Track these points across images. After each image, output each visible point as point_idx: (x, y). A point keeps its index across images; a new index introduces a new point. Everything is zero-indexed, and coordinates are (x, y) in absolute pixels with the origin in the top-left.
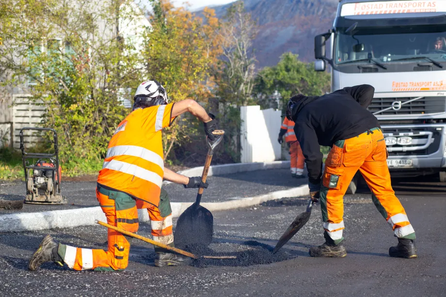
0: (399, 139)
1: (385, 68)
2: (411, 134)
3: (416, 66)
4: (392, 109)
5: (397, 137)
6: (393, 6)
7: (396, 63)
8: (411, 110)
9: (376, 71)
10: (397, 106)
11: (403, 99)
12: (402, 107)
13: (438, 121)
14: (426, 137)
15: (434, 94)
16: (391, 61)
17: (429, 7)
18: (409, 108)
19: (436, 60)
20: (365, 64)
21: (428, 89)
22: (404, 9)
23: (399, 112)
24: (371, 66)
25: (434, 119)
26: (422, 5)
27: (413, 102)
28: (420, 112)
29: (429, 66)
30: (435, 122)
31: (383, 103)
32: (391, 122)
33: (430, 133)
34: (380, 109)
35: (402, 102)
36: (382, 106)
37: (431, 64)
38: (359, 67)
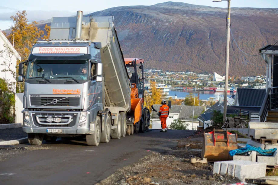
0: (54, 119)
1: (50, 82)
2: (61, 116)
3: (66, 81)
4: (52, 103)
5: (54, 118)
6: (58, 49)
7: (56, 79)
8: (62, 104)
9: (46, 83)
10: (55, 101)
11: (58, 98)
12: (58, 102)
13: (76, 110)
14: (68, 118)
15: (74, 96)
16: (54, 78)
17: (76, 51)
18: (61, 103)
19: (76, 79)
20: (40, 79)
21: (71, 93)
22: (63, 51)
23: (56, 105)
24: (43, 81)
25: (74, 109)
26: (73, 50)
27: (63, 100)
28: (67, 105)
29: (72, 82)
30: (75, 110)
31: (49, 100)
32: (52, 110)
33: (70, 117)
34: (47, 103)
35: (58, 100)
36: (48, 101)
37: (73, 81)
38: (37, 81)
